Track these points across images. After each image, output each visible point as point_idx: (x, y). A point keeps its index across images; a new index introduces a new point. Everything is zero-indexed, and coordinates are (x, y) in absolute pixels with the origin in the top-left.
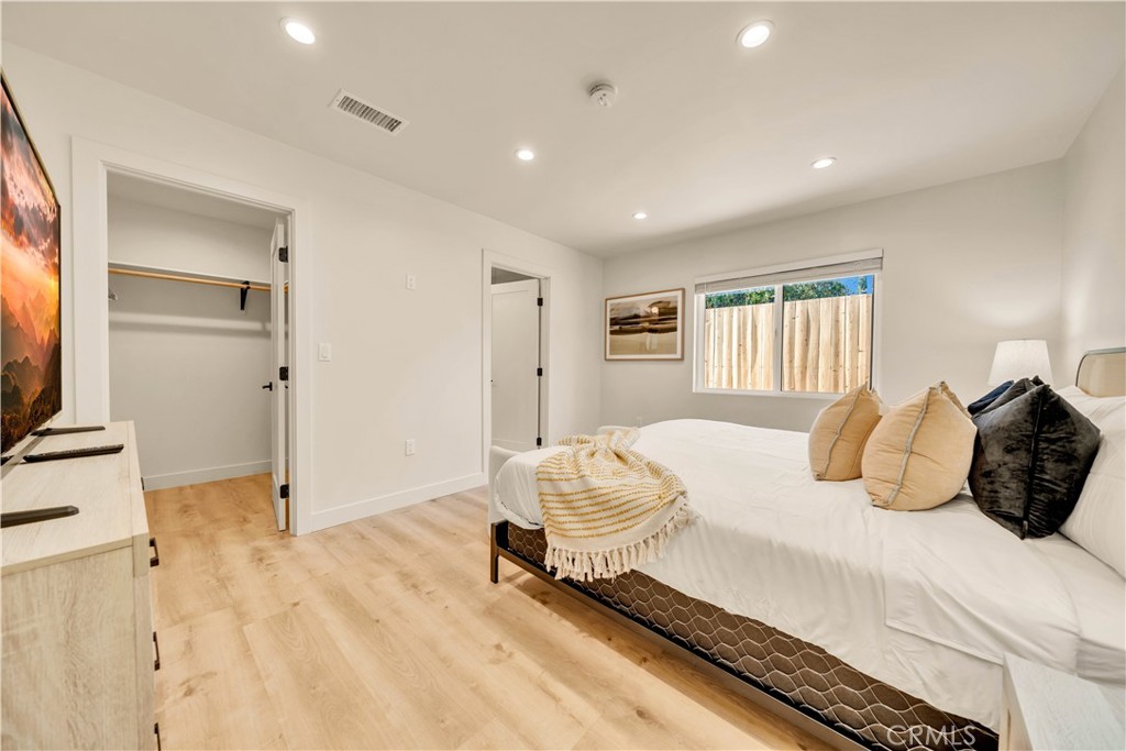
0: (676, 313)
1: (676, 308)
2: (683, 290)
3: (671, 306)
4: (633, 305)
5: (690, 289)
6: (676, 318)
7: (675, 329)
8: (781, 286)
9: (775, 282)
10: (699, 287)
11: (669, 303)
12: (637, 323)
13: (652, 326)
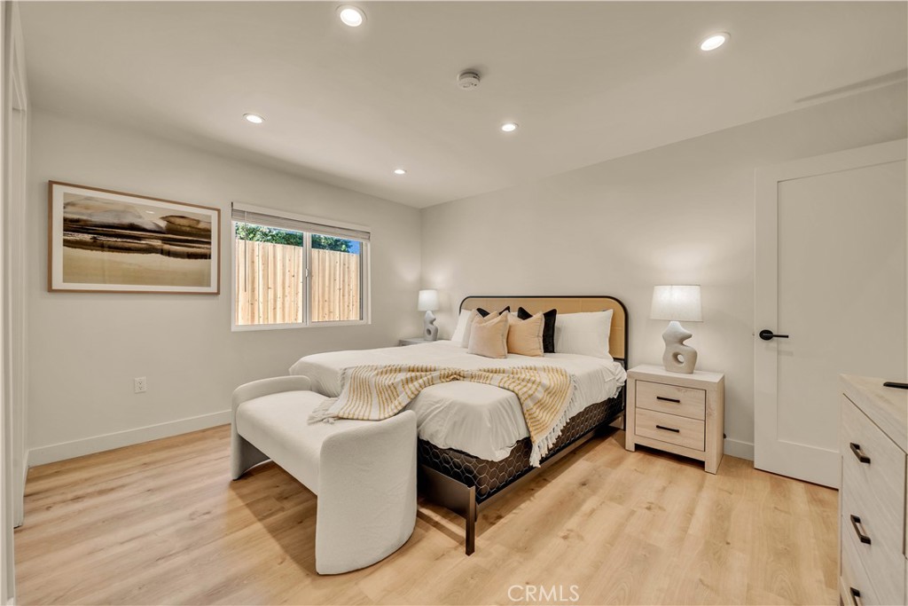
0: (209, 237)
1: (209, 231)
2: (219, 211)
3: (201, 226)
4: (127, 209)
5: (226, 212)
6: (209, 243)
7: (206, 256)
8: (311, 234)
9: (307, 230)
10: (238, 213)
11: (198, 222)
12: (139, 238)
13: (167, 247)
